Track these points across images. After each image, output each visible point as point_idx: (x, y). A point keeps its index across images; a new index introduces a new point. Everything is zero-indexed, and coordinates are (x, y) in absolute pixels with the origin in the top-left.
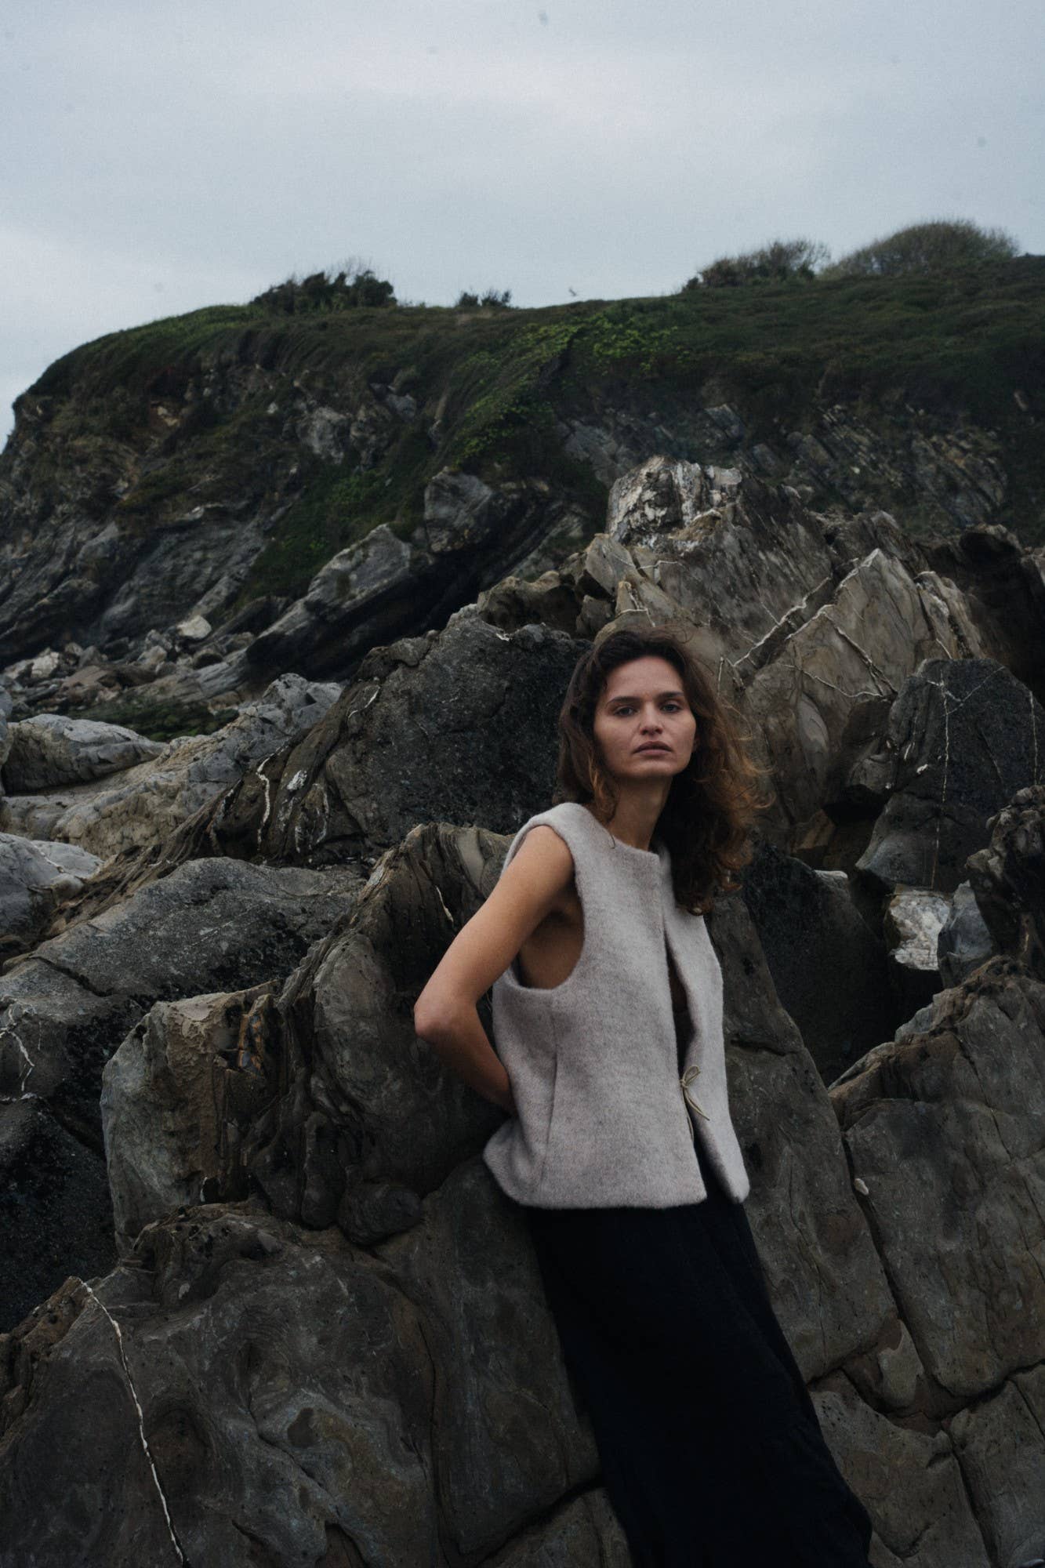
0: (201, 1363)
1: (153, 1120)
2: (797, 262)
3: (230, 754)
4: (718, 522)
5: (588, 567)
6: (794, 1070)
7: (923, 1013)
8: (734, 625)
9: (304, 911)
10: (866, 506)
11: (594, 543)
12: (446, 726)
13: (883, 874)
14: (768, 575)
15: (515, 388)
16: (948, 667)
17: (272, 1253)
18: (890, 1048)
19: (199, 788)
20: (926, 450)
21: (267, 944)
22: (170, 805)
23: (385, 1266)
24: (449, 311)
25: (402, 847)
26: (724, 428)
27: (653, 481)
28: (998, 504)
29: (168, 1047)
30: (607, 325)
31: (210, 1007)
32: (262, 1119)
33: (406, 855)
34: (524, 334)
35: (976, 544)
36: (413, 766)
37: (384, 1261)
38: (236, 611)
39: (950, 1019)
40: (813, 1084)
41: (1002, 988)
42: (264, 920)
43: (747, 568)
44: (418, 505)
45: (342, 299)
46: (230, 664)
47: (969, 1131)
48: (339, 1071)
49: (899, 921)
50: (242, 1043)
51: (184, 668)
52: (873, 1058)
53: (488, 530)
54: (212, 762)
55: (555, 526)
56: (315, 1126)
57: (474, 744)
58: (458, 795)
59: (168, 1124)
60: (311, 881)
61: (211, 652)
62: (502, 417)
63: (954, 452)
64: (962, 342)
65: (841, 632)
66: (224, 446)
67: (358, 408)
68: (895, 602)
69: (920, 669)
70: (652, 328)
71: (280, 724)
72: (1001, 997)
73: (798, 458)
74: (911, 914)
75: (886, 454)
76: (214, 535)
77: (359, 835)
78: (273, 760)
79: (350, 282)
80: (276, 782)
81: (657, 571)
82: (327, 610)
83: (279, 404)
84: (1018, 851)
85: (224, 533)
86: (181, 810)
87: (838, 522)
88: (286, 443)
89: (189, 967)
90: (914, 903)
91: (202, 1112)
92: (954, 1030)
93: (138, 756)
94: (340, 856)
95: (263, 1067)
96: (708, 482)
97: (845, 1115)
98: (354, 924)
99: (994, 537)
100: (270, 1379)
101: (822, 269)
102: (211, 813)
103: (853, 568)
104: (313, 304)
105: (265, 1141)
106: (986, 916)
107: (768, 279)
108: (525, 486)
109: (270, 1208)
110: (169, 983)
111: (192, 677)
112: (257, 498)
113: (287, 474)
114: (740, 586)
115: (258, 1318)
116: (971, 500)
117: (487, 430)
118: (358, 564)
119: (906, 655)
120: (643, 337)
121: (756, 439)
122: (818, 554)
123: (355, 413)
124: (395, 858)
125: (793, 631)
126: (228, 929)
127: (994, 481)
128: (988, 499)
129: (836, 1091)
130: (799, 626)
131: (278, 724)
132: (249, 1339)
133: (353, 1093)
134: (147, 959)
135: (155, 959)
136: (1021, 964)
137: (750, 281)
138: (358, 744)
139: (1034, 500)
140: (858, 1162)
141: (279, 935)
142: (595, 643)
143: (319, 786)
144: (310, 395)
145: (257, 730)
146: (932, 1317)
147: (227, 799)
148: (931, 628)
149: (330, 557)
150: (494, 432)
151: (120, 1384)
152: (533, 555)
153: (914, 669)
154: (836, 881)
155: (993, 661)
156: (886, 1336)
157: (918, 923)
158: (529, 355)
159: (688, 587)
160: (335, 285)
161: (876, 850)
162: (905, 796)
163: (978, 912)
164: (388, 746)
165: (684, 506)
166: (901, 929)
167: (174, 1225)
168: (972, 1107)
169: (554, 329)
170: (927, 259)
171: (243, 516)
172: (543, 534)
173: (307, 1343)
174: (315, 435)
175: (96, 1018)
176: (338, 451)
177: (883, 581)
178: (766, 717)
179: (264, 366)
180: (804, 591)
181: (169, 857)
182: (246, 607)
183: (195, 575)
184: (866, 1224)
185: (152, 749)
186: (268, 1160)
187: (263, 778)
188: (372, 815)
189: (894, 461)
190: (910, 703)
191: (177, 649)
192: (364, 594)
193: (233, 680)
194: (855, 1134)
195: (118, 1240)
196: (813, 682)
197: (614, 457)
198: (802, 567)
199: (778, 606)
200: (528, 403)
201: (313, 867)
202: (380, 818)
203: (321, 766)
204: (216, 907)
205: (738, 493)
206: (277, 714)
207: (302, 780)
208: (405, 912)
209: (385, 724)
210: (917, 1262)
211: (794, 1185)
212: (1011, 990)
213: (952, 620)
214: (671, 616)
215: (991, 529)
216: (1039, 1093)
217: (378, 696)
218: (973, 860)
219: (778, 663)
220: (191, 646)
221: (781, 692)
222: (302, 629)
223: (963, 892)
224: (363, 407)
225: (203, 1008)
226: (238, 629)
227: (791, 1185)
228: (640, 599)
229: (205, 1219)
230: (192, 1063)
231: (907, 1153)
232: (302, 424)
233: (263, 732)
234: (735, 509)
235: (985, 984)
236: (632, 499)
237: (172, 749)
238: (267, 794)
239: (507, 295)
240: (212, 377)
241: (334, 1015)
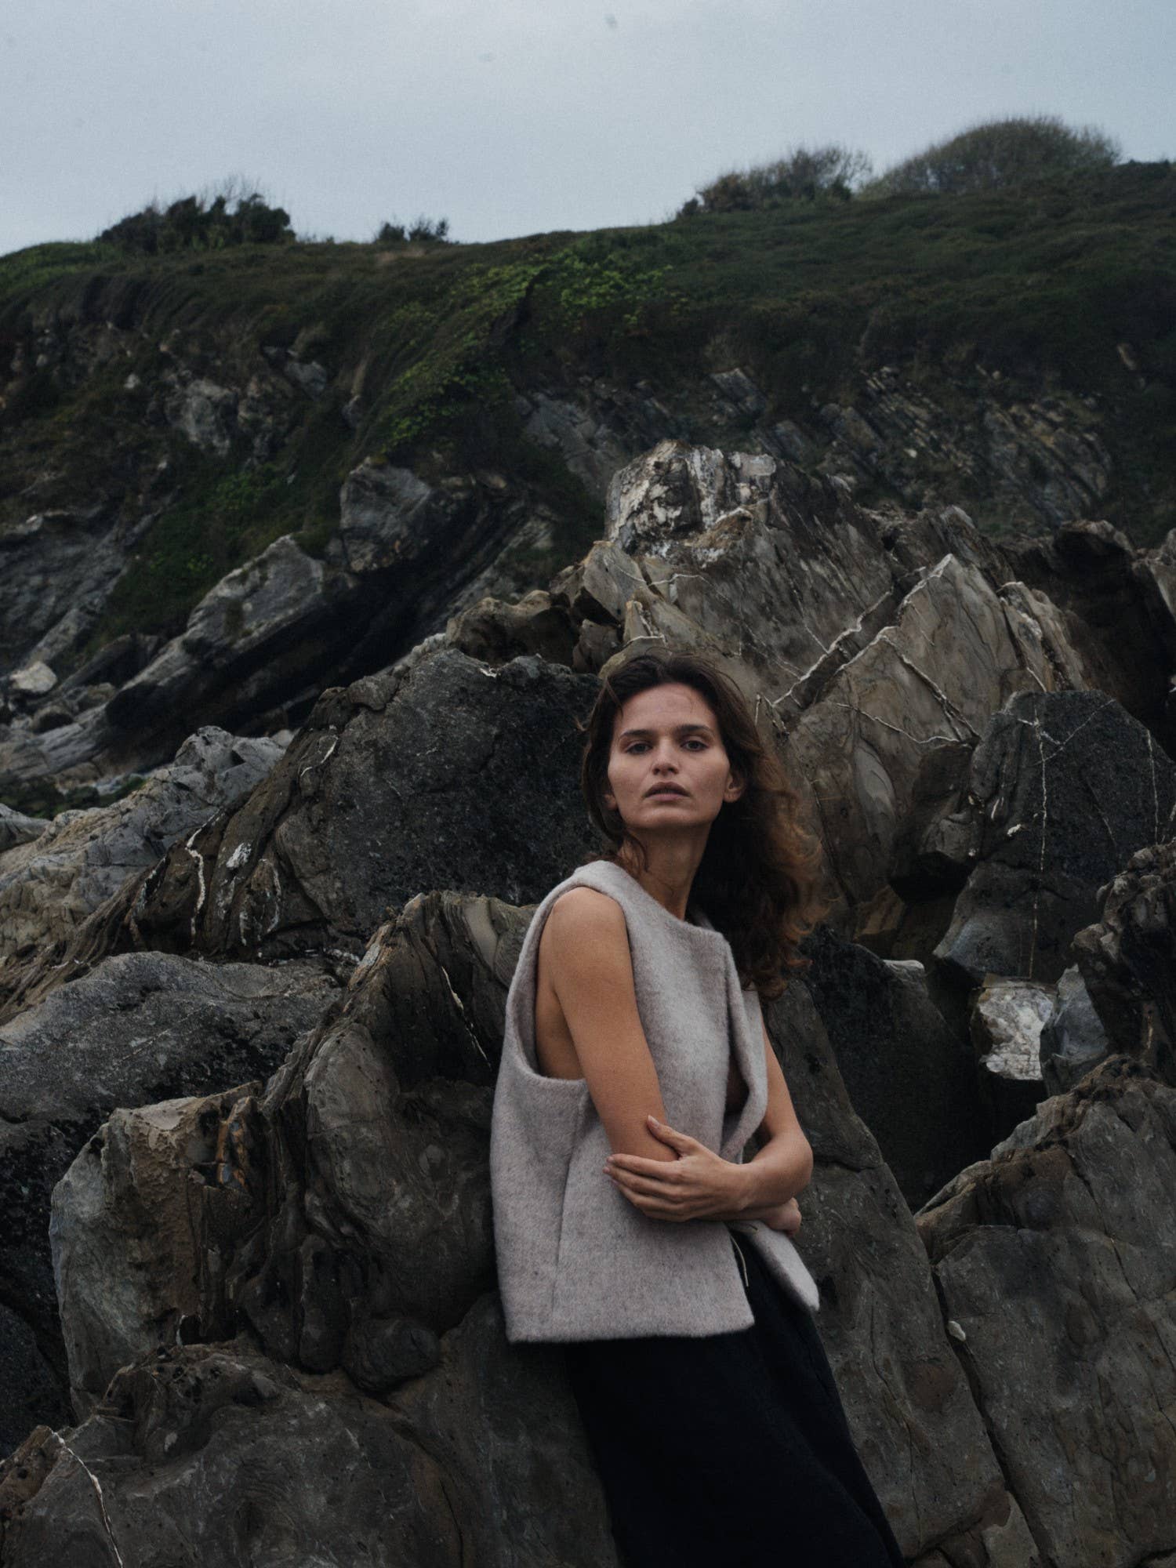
0: (195, 1525)
1: (116, 1251)
2: (827, 176)
3: (138, 830)
4: (748, 523)
5: (586, 584)
6: (872, 1189)
7: (1024, 1127)
8: (772, 655)
9: (257, 1016)
10: (925, 500)
11: (593, 553)
12: (423, 784)
13: (968, 963)
14: (812, 590)
15: (457, 351)
16: (1043, 701)
17: (269, 1399)
18: (985, 1167)
19: (100, 873)
20: (1003, 425)
21: (214, 1056)
22: (63, 896)
23: (399, 1416)
24: (366, 249)
25: (399, 920)
26: (736, 400)
27: (663, 473)
28: (1099, 494)
29: (133, 1162)
30: (579, 265)
31: (180, 1113)
32: (250, 1243)
33: (406, 930)
34: (468, 277)
35: (1074, 546)
36: (383, 834)
37: (398, 1409)
38: (91, 653)
39: (1059, 1130)
40: (895, 1206)
41: (1120, 1091)
42: (209, 1027)
43: (786, 582)
44: (332, 510)
45: (222, 233)
46: (84, 726)
47: (1085, 1266)
48: (339, 1184)
49: (989, 1020)
50: (221, 1154)
51: (21, 732)
52: (964, 1181)
53: (426, 542)
54: (115, 840)
55: (515, 534)
56: (312, 1252)
57: (458, 807)
58: (441, 870)
59: (134, 1255)
60: (264, 979)
61: (57, 710)
62: (441, 390)
63: (1040, 426)
64: (1049, 281)
65: (906, 660)
66: (67, 433)
67: (248, 380)
68: (973, 620)
69: (1008, 705)
70: (638, 268)
71: (200, 791)
72: (1120, 1103)
73: (835, 438)
74: (1007, 1013)
75: (950, 430)
76: (58, 554)
77: (319, 922)
78: (206, 831)
79: (231, 209)
80: (211, 858)
81: (673, 588)
82: (214, 651)
83: (141, 374)
84: (1137, 926)
85: (71, 551)
86: (78, 902)
87: (897, 522)
88: (152, 428)
89: (121, 1086)
90: (1008, 998)
91: (176, 1238)
92: (1064, 1143)
93: (12, 836)
94: (296, 948)
95: (247, 1182)
96: (733, 474)
97: (935, 1245)
98: (349, 1012)
99: (1096, 536)
100: (273, 1545)
101: (861, 186)
102: (129, 900)
103: (920, 579)
104: (182, 239)
105: (253, 1270)
106: (1098, 1006)
107: (791, 200)
108: (474, 482)
109: (263, 1349)
110: (98, 1105)
111: (33, 745)
112: (115, 502)
113: (154, 470)
114: (777, 604)
115: (257, 1473)
116: (1064, 489)
117: (421, 408)
118: (254, 590)
119: (988, 688)
120: (626, 280)
121: (780, 413)
122: (874, 562)
123: (244, 387)
124: (393, 932)
125: (846, 661)
126: (166, 1038)
127: (1093, 465)
128: (1086, 487)
129: (921, 1219)
130: (854, 654)
131: (197, 790)
132: (247, 1498)
133: (356, 1212)
134: (68, 1078)
135: (78, 1076)
136: (1144, 1064)
137: (767, 202)
138: (314, 808)
139: (1146, 488)
140: (952, 1302)
141: (228, 1046)
142: (600, 677)
143: (267, 862)
144: (182, 364)
145: (170, 799)
146: (1047, 1489)
147: (148, 882)
148: (1020, 654)
149: (215, 581)
150: (431, 411)
151: (104, 1547)
152: (487, 574)
153: (1001, 706)
154: (909, 972)
155: (1099, 692)
156: (991, 1511)
157: (1014, 1022)
158: (475, 306)
159: (712, 607)
160: (210, 214)
161: (958, 934)
162: (994, 865)
163: (1089, 1003)
164: (352, 811)
165: (703, 504)
166: (993, 1030)
167: (156, 1365)
168: (1091, 1237)
169: (508, 271)
170: (1000, 169)
171: (96, 527)
172: (500, 544)
173: (315, 1503)
174: (190, 416)
175: (11, 1148)
176: (223, 438)
177: (958, 594)
178: (815, 769)
179: (117, 325)
180: (858, 610)
181: (78, 956)
182: (103, 649)
183: (32, 608)
184: (963, 1375)
185: (31, 827)
186: (258, 1292)
187: (194, 853)
188: (335, 896)
189: (962, 438)
190: (997, 747)
191: (11, 707)
192: (262, 629)
193: (88, 747)
194: (948, 1267)
195: (75, 1398)
196: (873, 724)
197: (591, 442)
198: (855, 579)
199: (827, 629)
200: (474, 371)
201: (263, 962)
202: (347, 901)
203: (269, 836)
204: (148, 1013)
205: (772, 486)
206: (194, 777)
207: (245, 856)
208: (408, 997)
209: (347, 784)
210: (1026, 1422)
211: (876, 1327)
212: (1131, 1094)
213: (1047, 644)
214: (693, 643)
215: (1093, 527)
216: (1171, 1220)
217: (336, 748)
218: (1082, 937)
219: (828, 702)
220: (29, 703)
221: (834, 737)
222: (182, 676)
223: (1070, 979)
224: (255, 379)
225: (172, 1115)
226: (92, 680)
227: (872, 1327)
228: (654, 623)
229: (188, 1360)
230: (162, 1181)
231: (1010, 1292)
232: (172, 403)
233: (179, 802)
234: (768, 507)
235: (1100, 1088)
236: (637, 495)
237: (58, 826)
238: (200, 873)
239: (443, 226)
240: (48, 340)
241: (331, 1119)
